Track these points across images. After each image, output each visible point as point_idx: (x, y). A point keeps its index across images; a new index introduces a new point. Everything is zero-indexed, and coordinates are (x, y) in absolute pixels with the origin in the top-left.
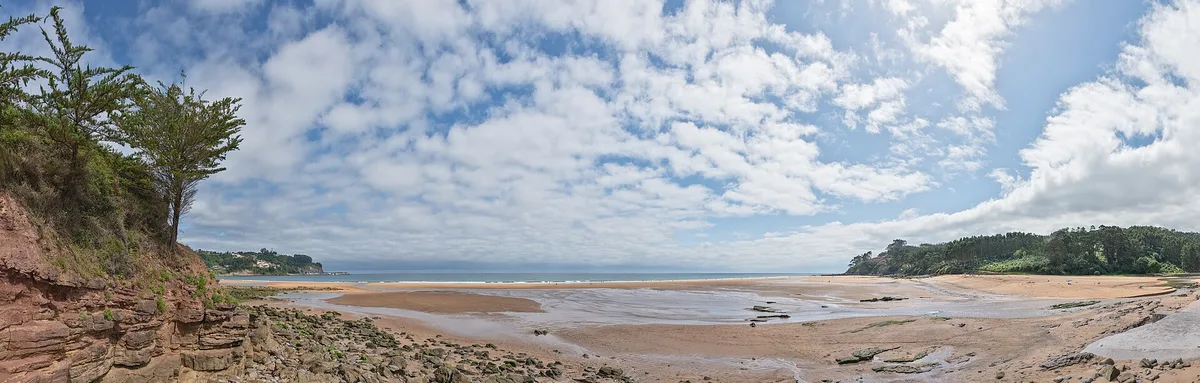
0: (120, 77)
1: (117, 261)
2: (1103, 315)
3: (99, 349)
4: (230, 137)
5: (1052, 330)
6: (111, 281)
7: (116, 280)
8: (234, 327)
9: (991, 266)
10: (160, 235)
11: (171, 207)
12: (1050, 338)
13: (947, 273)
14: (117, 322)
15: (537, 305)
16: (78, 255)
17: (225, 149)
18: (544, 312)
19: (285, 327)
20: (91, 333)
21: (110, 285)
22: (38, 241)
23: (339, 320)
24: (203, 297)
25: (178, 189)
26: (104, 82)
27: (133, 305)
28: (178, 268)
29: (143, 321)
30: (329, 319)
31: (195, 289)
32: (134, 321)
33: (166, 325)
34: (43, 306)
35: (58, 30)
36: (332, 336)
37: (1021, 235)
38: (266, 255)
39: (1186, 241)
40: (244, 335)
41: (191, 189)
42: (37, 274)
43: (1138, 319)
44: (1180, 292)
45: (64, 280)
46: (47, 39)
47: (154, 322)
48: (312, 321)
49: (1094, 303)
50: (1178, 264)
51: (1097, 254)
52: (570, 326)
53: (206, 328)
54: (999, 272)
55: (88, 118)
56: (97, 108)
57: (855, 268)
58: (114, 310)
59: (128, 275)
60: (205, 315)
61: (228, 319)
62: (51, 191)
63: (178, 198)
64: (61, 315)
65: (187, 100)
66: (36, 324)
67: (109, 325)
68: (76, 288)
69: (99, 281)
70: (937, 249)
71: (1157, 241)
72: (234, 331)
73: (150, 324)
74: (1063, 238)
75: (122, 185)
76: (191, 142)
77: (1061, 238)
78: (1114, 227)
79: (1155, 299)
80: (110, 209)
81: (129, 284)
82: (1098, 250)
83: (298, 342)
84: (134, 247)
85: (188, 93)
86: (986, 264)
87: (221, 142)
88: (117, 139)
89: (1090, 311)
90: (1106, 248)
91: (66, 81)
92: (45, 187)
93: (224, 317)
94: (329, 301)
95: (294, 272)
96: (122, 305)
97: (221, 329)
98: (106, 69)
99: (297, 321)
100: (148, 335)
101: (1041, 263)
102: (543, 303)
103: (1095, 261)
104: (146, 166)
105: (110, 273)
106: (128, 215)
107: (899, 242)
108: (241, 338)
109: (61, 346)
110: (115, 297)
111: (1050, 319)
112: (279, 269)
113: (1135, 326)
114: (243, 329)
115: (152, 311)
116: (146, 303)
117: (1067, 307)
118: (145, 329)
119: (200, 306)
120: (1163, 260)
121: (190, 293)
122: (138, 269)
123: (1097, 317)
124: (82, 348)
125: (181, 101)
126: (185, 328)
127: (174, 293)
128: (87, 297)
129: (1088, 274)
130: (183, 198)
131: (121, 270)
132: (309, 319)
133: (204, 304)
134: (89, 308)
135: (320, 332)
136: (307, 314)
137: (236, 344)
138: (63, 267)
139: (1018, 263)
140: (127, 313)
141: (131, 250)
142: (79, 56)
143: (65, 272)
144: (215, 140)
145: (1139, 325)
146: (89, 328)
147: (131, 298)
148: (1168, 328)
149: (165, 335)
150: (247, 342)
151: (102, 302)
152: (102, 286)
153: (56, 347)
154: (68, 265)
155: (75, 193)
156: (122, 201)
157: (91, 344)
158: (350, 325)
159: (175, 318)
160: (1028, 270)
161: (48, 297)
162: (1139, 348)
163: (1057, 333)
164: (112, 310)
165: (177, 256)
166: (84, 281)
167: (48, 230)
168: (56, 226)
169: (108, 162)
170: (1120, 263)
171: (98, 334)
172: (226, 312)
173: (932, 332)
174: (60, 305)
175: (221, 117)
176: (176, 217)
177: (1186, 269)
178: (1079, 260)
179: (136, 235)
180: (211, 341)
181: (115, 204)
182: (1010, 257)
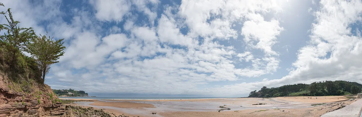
0: (29, 31)
1: (26, 88)
2: (327, 107)
3: (20, 113)
4: (61, 52)
5: (311, 112)
6: (24, 94)
7: (26, 93)
8: (61, 109)
9: (292, 94)
10: (39, 81)
11: (42, 72)
12: (311, 114)
13: (279, 96)
14: (26, 106)
15: (153, 105)
16: (15, 85)
17: (59, 55)
18: (155, 108)
19: (76, 111)
20: (18, 109)
21: (24, 95)
22: (3, 80)
23: (93, 110)
24: (52, 100)
25: (45, 67)
26: (23, 32)
27: (31, 101)
28: (44, 91)
29: (34, 106)
30: (90, 109)
31: (49, 97)
32: (31, 106)
33: (40, 108)
34: (4, 99)
35: (10, 16)
36: (91, 114)
37: (302, 84)
38: (71, 91)
39: (353, 85)
40: (64, 112)
41: (49, 67)
42: (2, 89)
43: (337, 108)
44: (350, 100)
45: (11, 92)
46: (6, 18)
47: (37, 107)
48: (85, 110)
49: (324, 104)
50: (350, 92)
51: (325, 90)
52: (163, 112)
53: (53, 109)
54: (295, 96)
55: (18, 44)
56: (21, 40)
57: (251, 95)
58: (25, 102)
59: (29, 92)
60: (53, 105)
61: (59, 107)
62: (7, 66)
63: (45, 70)
64: (9, 103)
65: (48, 40)
66: (1, 104)
67: (24, 106)
68: (14, 95)
69: (21, 93)
70: (276, 89)
71: (343, 85)
72: (61, 110)
73: (36, 107)
74: (315, 85)
75: (28, 65)
76: (49, 53)
77: (314, 85)
78: (330, 81)
79: (343, 102)
80: (24, 72)
81: (30, 95)
82: (325, 88)
83: (80, 115)
84: (32, 84)
85: (48, 39)
86: (291, 93)
87: (58, 53)
88: (27, 51)
89: (323, 106)
90: (328, 88)
91: (12, 32)
92: (5, 65)
93: (58, 106)
94: (90, 104)
95: (79, 96)
96: (27, 101)
97: (57, 109)
98: (24, 28)
99: (80, 110)
100: (35, 110)
101: (308, 93)
102: (155, 105)
103: (324, 91)
104: (35, 60)
105: (24, 91)
106: (30, 74)
107: (265, 87)
108: (63, 113)
109: (9, 112)
110: (25, 98)
111: (310, 109)
112: (75, 95)
113: (336, 110)
114: (64, 110)
115: (36, 103)
116: (35, 101)
117: (316, 105)
118: (34, 108)
119: (51, 102)
120: (345, 91)
121: (48, 98)
122: (32, 91)
123: (325, 107)
124: (15, 113)
125: (46, 40)
126: (46, 109)
127: (43, 98)
128: (17, 98)
129: (322, 96)
130: (46, 70)
131: (27, 90)
132: (84, 109)
133: (52, 102)
134: (18, 101)
135: (87, 112)
136: (83, 108)
137: (62, 114)
138: (10, 88)
139: (301, 93)
140: (29, 104)
141: (30, 85)
142: (16, 24)
143: (11, 90)
144: (56, 53)
145: (338, 109)
146: (17, 107)
147: (29, 99)
148: (346, 110)
149: (40, 111)
150: (65, 114)
151: (22, 99)
152: (22, 95)
153: (8, 112)
154: (12, 88)
155: (14, 67)
156: (28, 70)
157: (18, 112)
158: (96, 111)
159: (43, 106)
160: (304, 95)
161: (5, 97)
162: (337, 115)
163: (313, 112)
164: (24, 102)
165: (44, 87)
166: (16, 93)
167: (6, 77)
168: (8, 76)
169: (24, 58)
170: (332, 92)
171: (20, 109)
172: (59, 105)
173: (274, 113)
174: (9, 100)
175: (58, 46)
176: (44, 76)
177: (352, 93)
178: (320, 91)
179: (32, 81)
180: (54, 113)
181: (26, 71)
182: (298, 91)
